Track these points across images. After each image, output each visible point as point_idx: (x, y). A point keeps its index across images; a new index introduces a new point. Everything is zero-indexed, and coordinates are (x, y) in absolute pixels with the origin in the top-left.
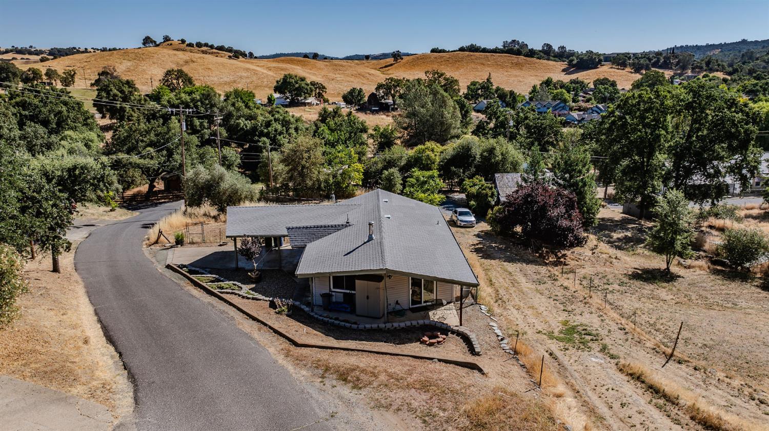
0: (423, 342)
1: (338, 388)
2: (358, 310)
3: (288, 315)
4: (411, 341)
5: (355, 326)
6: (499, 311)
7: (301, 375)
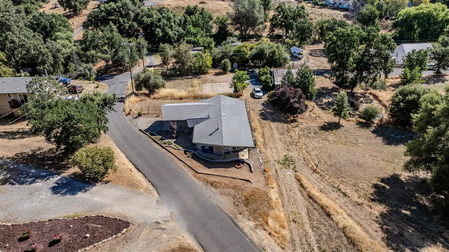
0: (236, 167)
1: (211, 188)
2: (214, 153)
3: (191, 158)
4: (232, 167)
5: (213, 161)
6: (264, 151)
7: (200, 184)
